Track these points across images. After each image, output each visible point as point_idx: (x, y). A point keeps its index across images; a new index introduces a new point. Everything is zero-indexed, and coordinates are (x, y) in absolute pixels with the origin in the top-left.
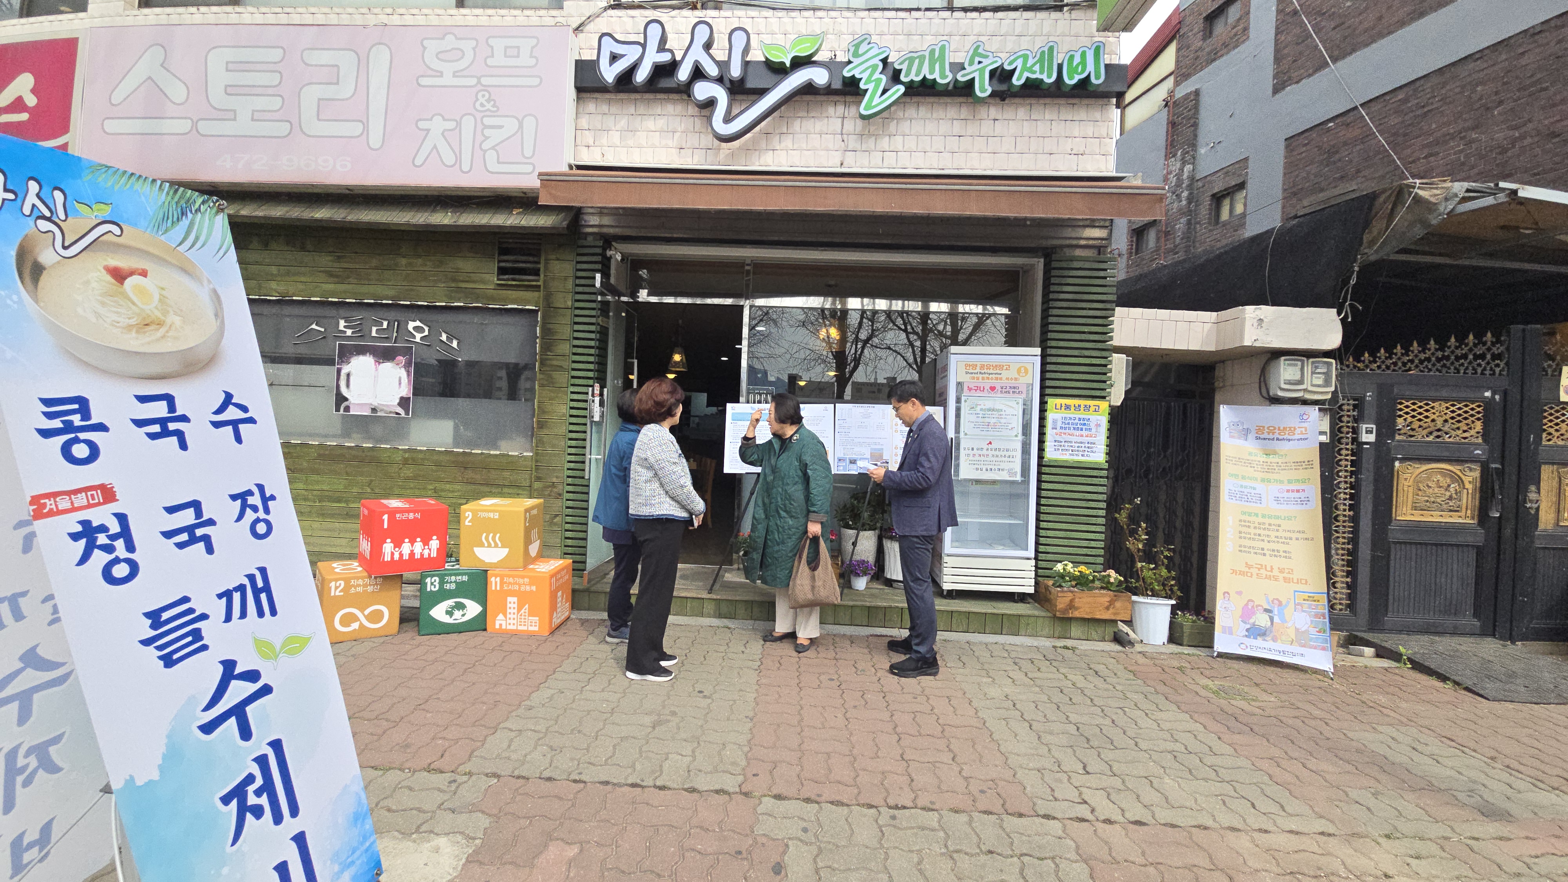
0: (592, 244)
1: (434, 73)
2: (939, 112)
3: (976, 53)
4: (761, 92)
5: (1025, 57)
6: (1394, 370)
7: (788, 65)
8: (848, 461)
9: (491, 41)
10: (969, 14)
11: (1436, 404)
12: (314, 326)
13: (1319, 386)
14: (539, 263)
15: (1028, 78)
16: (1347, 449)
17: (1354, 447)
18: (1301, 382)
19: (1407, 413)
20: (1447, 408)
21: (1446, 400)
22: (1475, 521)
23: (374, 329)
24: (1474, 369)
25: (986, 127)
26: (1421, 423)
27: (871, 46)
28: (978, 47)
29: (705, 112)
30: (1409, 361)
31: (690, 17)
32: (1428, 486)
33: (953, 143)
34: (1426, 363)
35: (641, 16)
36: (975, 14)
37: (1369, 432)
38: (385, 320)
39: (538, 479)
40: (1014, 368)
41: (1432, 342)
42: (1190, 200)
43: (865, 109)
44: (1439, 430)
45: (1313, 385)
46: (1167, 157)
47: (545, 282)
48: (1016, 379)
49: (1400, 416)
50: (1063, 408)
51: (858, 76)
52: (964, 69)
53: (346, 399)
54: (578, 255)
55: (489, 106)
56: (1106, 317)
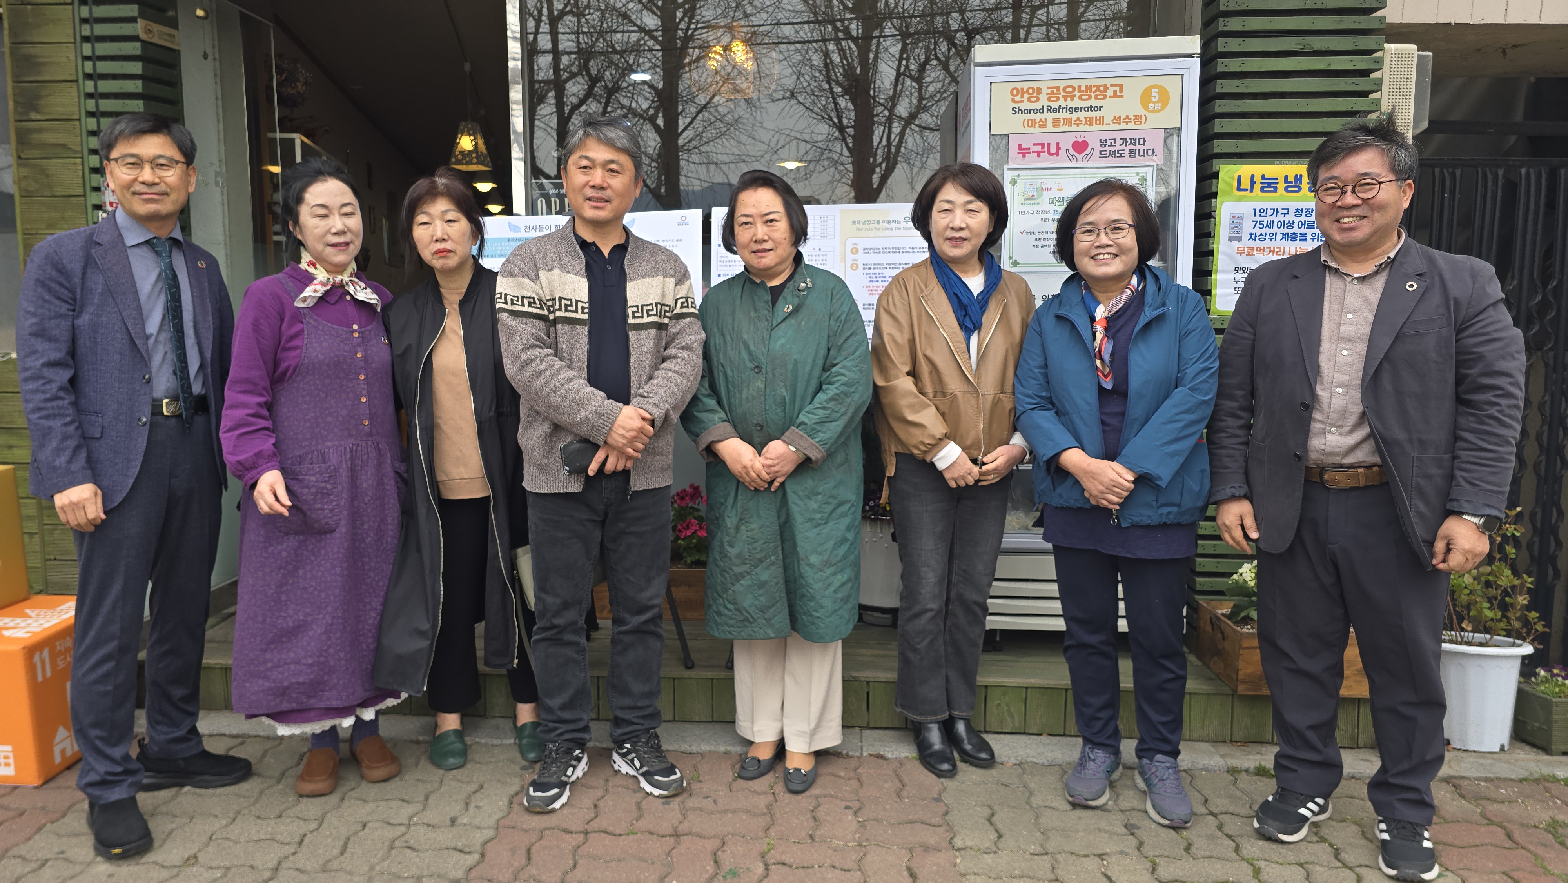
40: (1133, 90)
48: (1138, 119)
50: (1257, 187)
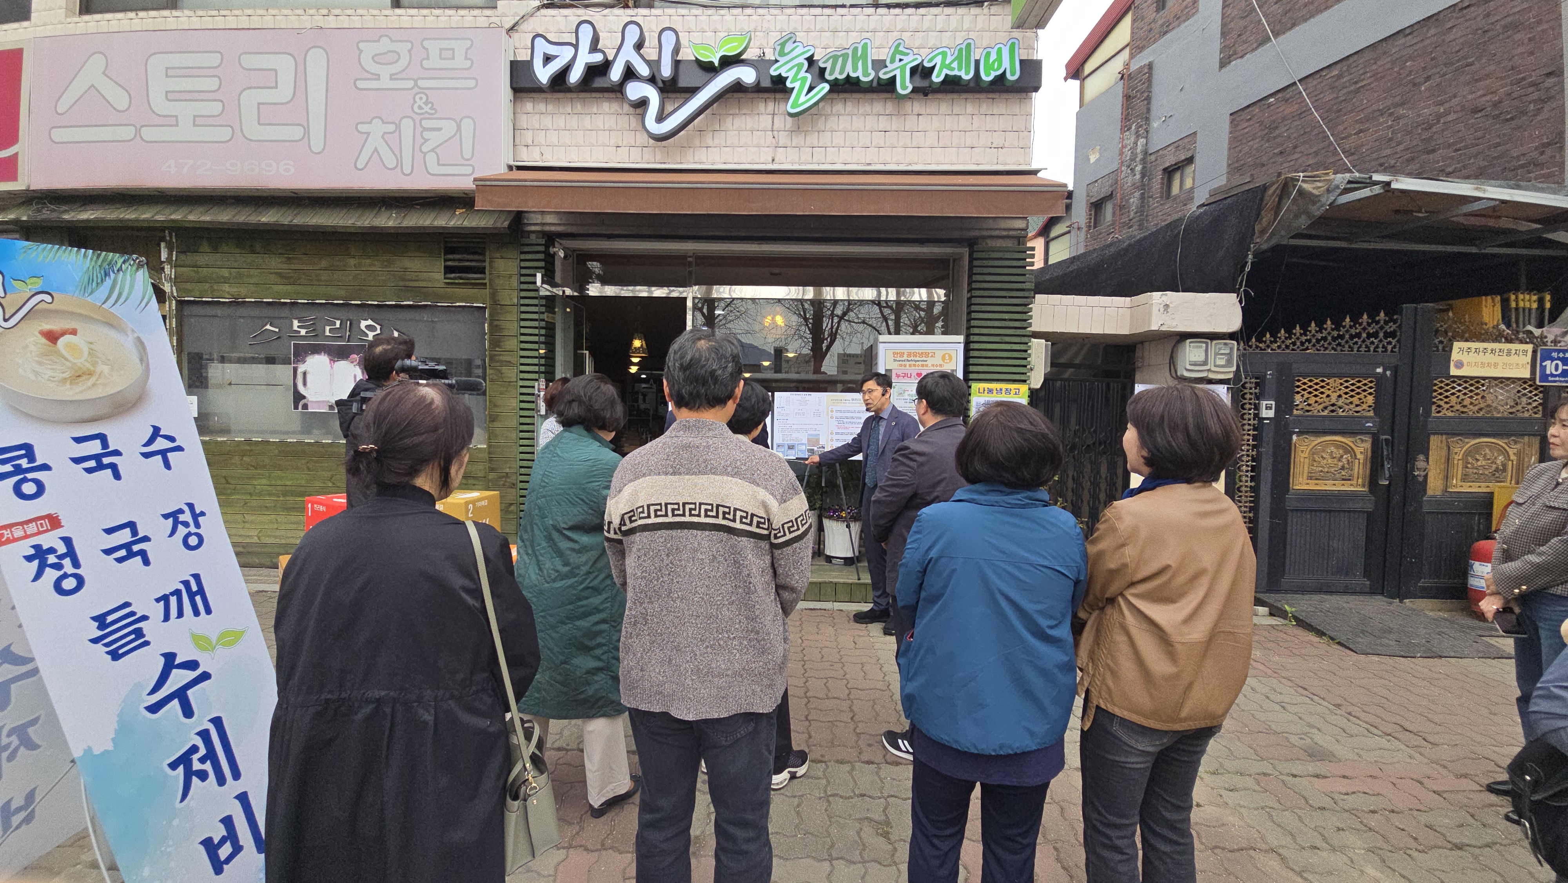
0: (535, 242)
1: (370, 76)
2: (865, 108)
3: (897, 51)
4: (693, 91)
5: (944, 55)
6: (1293, 350)
7: (717, 64)
8: (786, 447)
9: (426, 43)
10: (892, 10)
11: (1331, 381)
12: (268, 327)
13: (1222, 366)
14: (484, 261)
15: (947, 75)
16: (1249, 425)
17: (1256, 422)
18: (1205, 363)
19: (1304, 390)
20: (1341, 384)
21: (1340, 377)
22: (1366, 489)
23: (328, 328)
24: (1367, 347)
25: (911, 122)
26: (1317, 399)
27: (796, 44)
28: (900, 44)
29: (639, 111)
30: (1307, 340)
31: (620, 16)
32: (1322, 457)
33: (878, 138)
34: (1322, 342)
35: (573, 15)
36: (897, 11)
37: (1268, 408)
38: (338, 319)
39: (492, 470)
40: (939, 355)
41: (1329, 322)
42: (1143, 175)
43: (792, 107)
44: (1333, 405)
45: (1215, 366)
46: (1123, 131)
47: (490, 280)
49: (1298, 393)
50: (986, 392)
51: (784, 75)
52: (886, 67)
53: (304, 397)
54: (522, 253)
55: (427, 108)
56: (1026, 305)
